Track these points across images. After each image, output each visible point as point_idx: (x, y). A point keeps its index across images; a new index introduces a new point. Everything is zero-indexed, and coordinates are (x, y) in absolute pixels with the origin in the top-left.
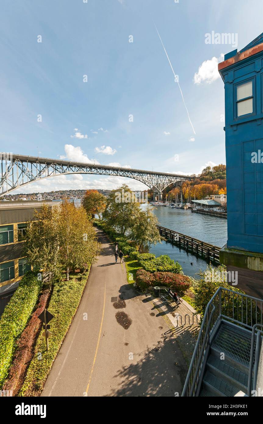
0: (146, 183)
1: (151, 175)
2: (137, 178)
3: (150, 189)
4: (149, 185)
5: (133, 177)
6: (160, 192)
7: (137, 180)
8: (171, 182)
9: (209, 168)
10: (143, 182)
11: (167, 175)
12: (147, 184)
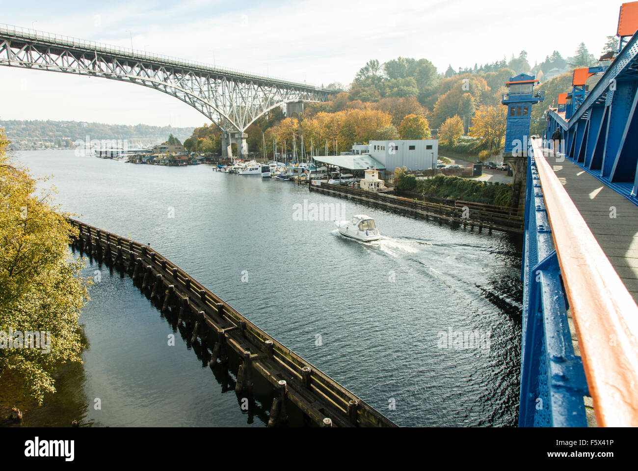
0: (197, 105)
1: (212, 80)
2: (165, 87)
3: (209, 123)
4: (205, 111)
5: (150, 84)
6: (240, 133)
7: (166, 92)
8: (272, 104)
9: (373, 65)
10: (187, 99)
11: (261, 83)
12: (200, 108)
